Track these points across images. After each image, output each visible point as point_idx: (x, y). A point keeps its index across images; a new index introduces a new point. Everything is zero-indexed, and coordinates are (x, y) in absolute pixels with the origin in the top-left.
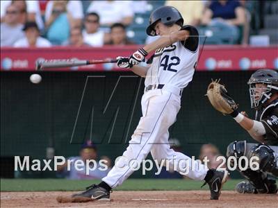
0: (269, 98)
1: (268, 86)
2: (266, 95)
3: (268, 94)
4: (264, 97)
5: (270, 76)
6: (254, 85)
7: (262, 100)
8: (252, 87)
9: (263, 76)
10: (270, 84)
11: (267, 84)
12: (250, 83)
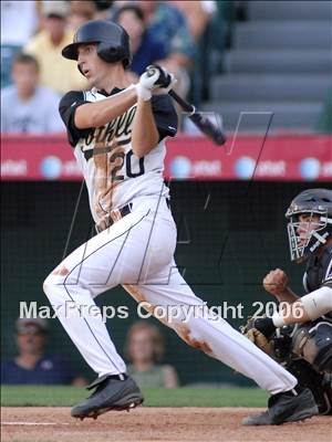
0: (324, 241)
1: (323, 219)
5: (326, 200)
9: (313, 200)
10: (324, 215)
11: (318, 216)
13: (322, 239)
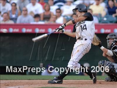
1: (114, 40)
2: (113, 43)
3: (114, 42)
4: (112, 44)
5: (115, 35)
6: (109, 39)
7: (112, 45)
8: (108, 40)
9: (112, 35)
11: (113, 39)
12: (107, 38)
13: (114, 44)
